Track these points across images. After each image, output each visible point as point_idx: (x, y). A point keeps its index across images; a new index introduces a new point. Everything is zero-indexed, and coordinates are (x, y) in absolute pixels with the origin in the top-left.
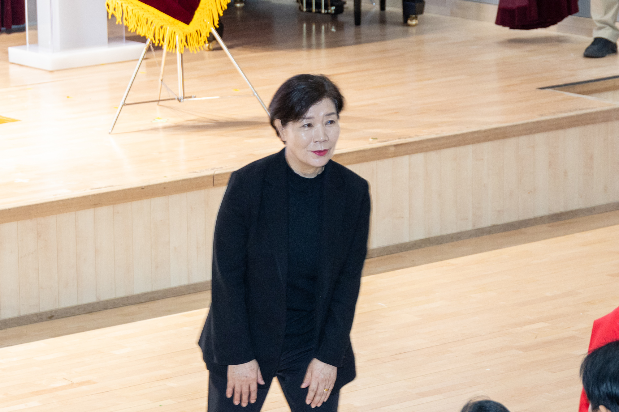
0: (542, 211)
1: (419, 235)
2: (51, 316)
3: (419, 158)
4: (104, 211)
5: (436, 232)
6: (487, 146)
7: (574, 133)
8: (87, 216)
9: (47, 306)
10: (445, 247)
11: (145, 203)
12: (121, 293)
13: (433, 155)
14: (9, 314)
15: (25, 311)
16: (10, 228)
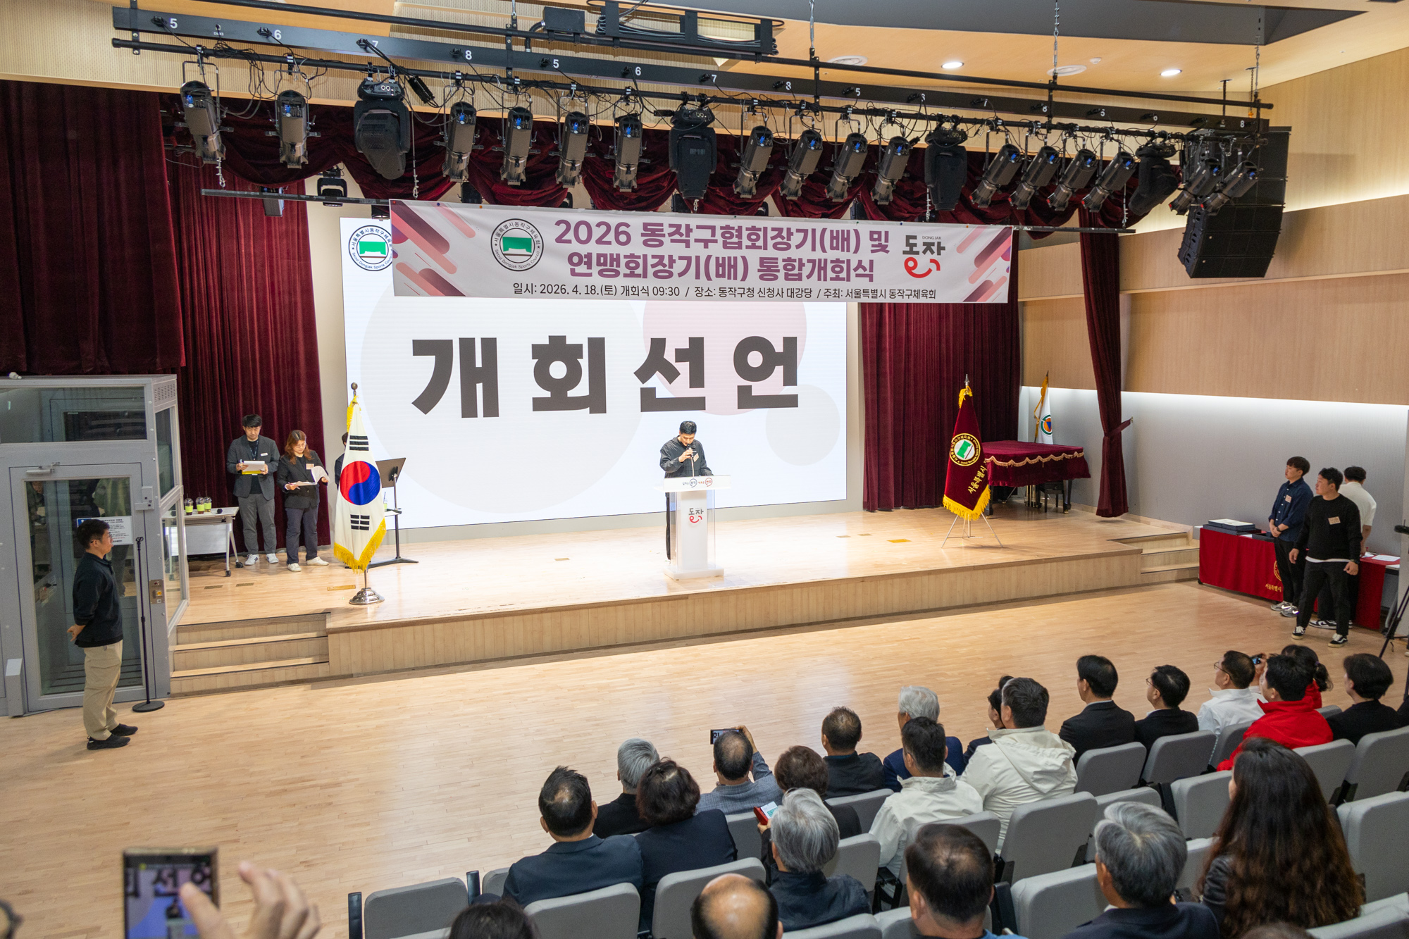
0: (1103, 586)
1: (1054, 592)
2: (911, 613)
3: (1054, 564)
4: (932, 577)
5: (1060, 592)
6: (1082, 561)
7: (1117, 558)
8: (925, 578)
9: (909, 609)
10: (1064, 597)
11: (948, 575)
12: (937, 606)
13: (1060, 563)
14: (895, 611)
15: (901, 610)
16: (897, 580)
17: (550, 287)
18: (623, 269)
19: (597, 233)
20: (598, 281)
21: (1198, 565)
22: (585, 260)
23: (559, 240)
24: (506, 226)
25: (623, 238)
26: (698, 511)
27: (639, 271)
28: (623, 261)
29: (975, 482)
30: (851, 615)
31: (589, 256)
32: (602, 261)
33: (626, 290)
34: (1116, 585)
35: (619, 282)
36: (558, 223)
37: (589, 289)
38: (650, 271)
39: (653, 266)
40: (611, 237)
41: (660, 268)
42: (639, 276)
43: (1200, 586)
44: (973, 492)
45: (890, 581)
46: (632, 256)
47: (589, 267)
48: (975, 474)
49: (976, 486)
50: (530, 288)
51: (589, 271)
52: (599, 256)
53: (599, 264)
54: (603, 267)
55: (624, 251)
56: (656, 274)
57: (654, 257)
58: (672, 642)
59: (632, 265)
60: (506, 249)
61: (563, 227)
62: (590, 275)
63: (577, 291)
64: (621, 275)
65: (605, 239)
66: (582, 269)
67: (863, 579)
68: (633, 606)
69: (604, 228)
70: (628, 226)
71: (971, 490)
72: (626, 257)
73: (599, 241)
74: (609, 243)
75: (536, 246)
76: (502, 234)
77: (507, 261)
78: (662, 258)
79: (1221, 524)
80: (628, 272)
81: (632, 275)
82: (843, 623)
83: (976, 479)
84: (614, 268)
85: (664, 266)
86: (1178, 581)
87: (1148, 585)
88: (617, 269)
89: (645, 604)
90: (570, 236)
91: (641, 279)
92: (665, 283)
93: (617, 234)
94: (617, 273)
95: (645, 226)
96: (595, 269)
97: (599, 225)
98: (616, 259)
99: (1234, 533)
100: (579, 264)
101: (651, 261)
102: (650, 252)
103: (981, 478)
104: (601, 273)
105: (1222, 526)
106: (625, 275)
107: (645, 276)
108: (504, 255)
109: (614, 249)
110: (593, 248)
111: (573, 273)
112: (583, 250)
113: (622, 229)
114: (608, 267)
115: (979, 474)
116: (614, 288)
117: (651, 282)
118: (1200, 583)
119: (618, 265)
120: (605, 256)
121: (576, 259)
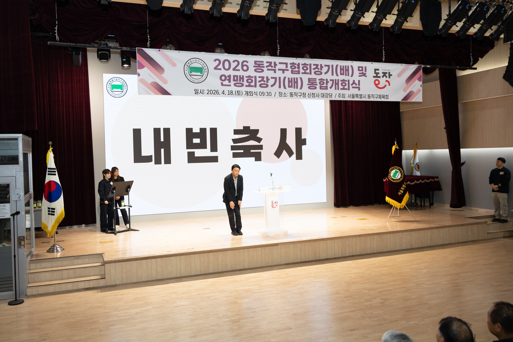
0: (470, 240)
6: (460, 227)
7: (476, 226)
9: (381, 251)
10: (453, 245)
11: (399, 234)
13: (450, 228)
16: (375, 236)
17: (211, 91)
18: (245, 83)
19: (233, 65)
20: (233, 88)
22: (228, 78)
23: (216, 68)
24: (191, 61)
25: (245, 68)
26: (275, 202)
27: (253, 84)
28: (245, 79)
31: (230, 76)
32: (236, 79)
33: (247, 93)
34: (476, 239)
35: (244, 89)
36: (215, 60)
37: (230, 93)
38: (258, 84)
39: (259, 82)
40: (239, 67)
41: (262, 82)
42: (252, 86)
45: (372, 237)
46: (249, 76)
47: (230, 82)
50: (202, 92)
51: (229, 84)
52: (234, 76)
53: (234, 80)
54: (236, 82)
55: (246, 74)
56: (260, 86)
57: (259, 77)
58: (271, 268)
59: (250, 81)
60: (191, 72)
61: (217, 62)
62: (230, 85)
63: (224, 93)
64: (245, 86)
65: (237, 68)
66: (226, 82)
67: (360, 236)
68: (252, 249)
69: (236, 63)
70: (247, 62)
72: (246, 77)
73: (234, 69)
74: (239, 70)
75: (205, 71)
76: (189, 65)
77: (191, 78)
78: (263, 78)
80: (248, 84)
81: (249, 86)
84: (241, 82)
85: (264, 81)
87: (490, 239)
88: (243, 83)
89: (257, 248)
90: (221, 66)
91: (254, 88)
92: (265, 90)
93: (243, 66)
94: (243, 85)
95: (255, 62)
96: (232, 83)
97: (234, 61)
98: (242, 78)
100: (225, 80)
101: (258, 79)
102: (258, 75)
104: (235, 85)
106: (246, 86)
107: (255, 86)
108: (190, 75)
109: (241, 73)
110: (232, 73)
111: (222, 84)
112: (227, 73)
113: (245, 63)
114: (238, 82)
116: (241, 92)
117: (258, 89)
119: (243, 81)
120: (237, 76)
121: (223, 78)
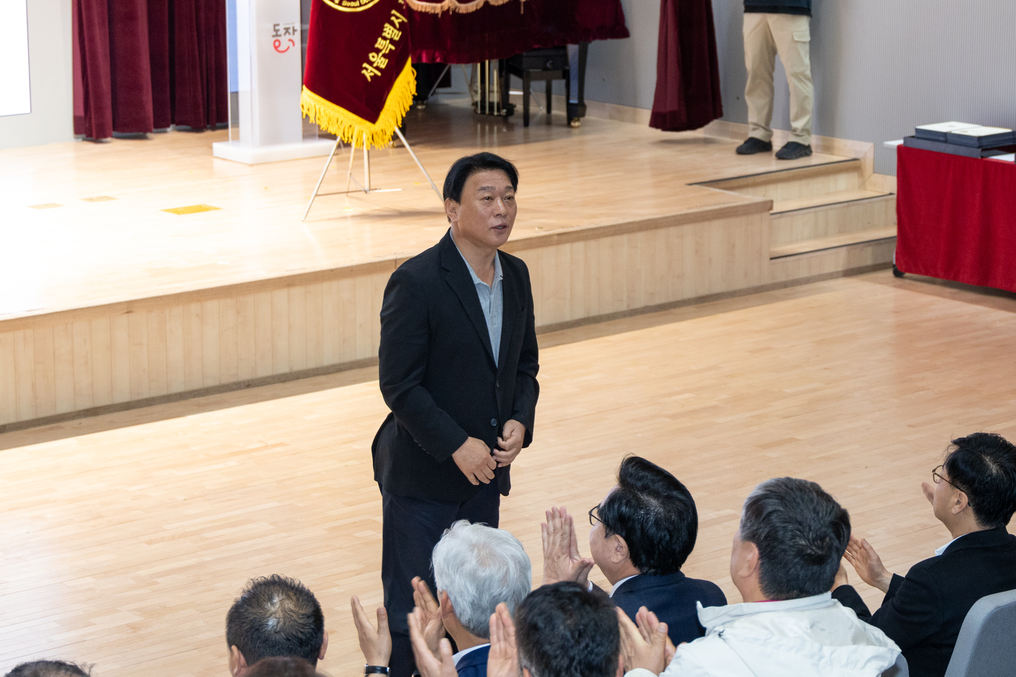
0: (689, 294)
1: (579, 314)
2: (249, 384)
3: (579, 246)
4: (297, 291)
5: (594, 312)
6: (640, 236)
7: (717, 224)
8: (281, 295)
9: (244, 376)
11: (334, 285)
12: (312, 365)
13: (593, 244)
14: (211, 382)
15: (225, 380)
16: (212, 305)
21: (893, 232)
29: (378, 51)
30: (103, 400)
34: (718, 289)
43: (899, 281)
44: (374, 77)
45: (194, 307)
48: (379, 33)
49: (382, 62)
67: (129, 307)
71: (369, 72)
79: (945, 135)
82: (85, 421)
83: (380, 43)
86: (850, 273)
87: (785, 285)
99: (976, 153)
103: (392, 41)
105: (945, 137)
115: (389, 31)
118: (898, 274)
